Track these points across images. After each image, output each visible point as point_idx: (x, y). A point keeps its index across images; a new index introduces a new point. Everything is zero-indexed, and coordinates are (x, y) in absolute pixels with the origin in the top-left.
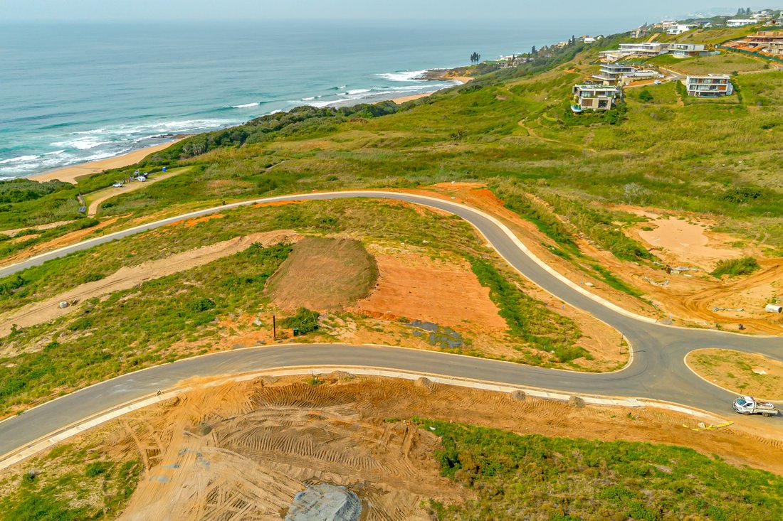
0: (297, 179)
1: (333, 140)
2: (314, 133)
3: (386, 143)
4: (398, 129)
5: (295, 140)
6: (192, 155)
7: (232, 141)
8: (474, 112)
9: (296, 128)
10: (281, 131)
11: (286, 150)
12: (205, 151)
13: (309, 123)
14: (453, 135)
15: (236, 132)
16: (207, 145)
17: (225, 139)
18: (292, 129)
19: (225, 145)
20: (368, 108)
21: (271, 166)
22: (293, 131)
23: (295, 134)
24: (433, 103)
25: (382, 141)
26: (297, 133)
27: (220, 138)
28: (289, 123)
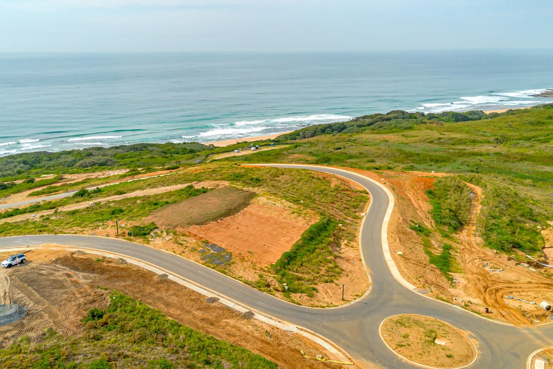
0: (348, 159)
1: (403, 135)
2: (394, 130)
3: (441, 141)
4: (461, 132)
5: (377, 133)
6: (305, 138)
7: (333, 131)
8: (543, 123)
9: (382, 125)
10: (370, 127)
11: (365, 140)
12: (313, 136)
13: (393, 122)
14: (497, 139)
15: (337, 126)
16: (315, 132)
17: (328, 129)
18: (379, 126)
19: (327, 133)
20: (453, 115)
21: (341, 148)
22: (379, 127)
23: (380, 130)
24: (514, 114)
25: (440, 139)
26: (381, 129)
27: (325, 128)
28: (378, 121)
